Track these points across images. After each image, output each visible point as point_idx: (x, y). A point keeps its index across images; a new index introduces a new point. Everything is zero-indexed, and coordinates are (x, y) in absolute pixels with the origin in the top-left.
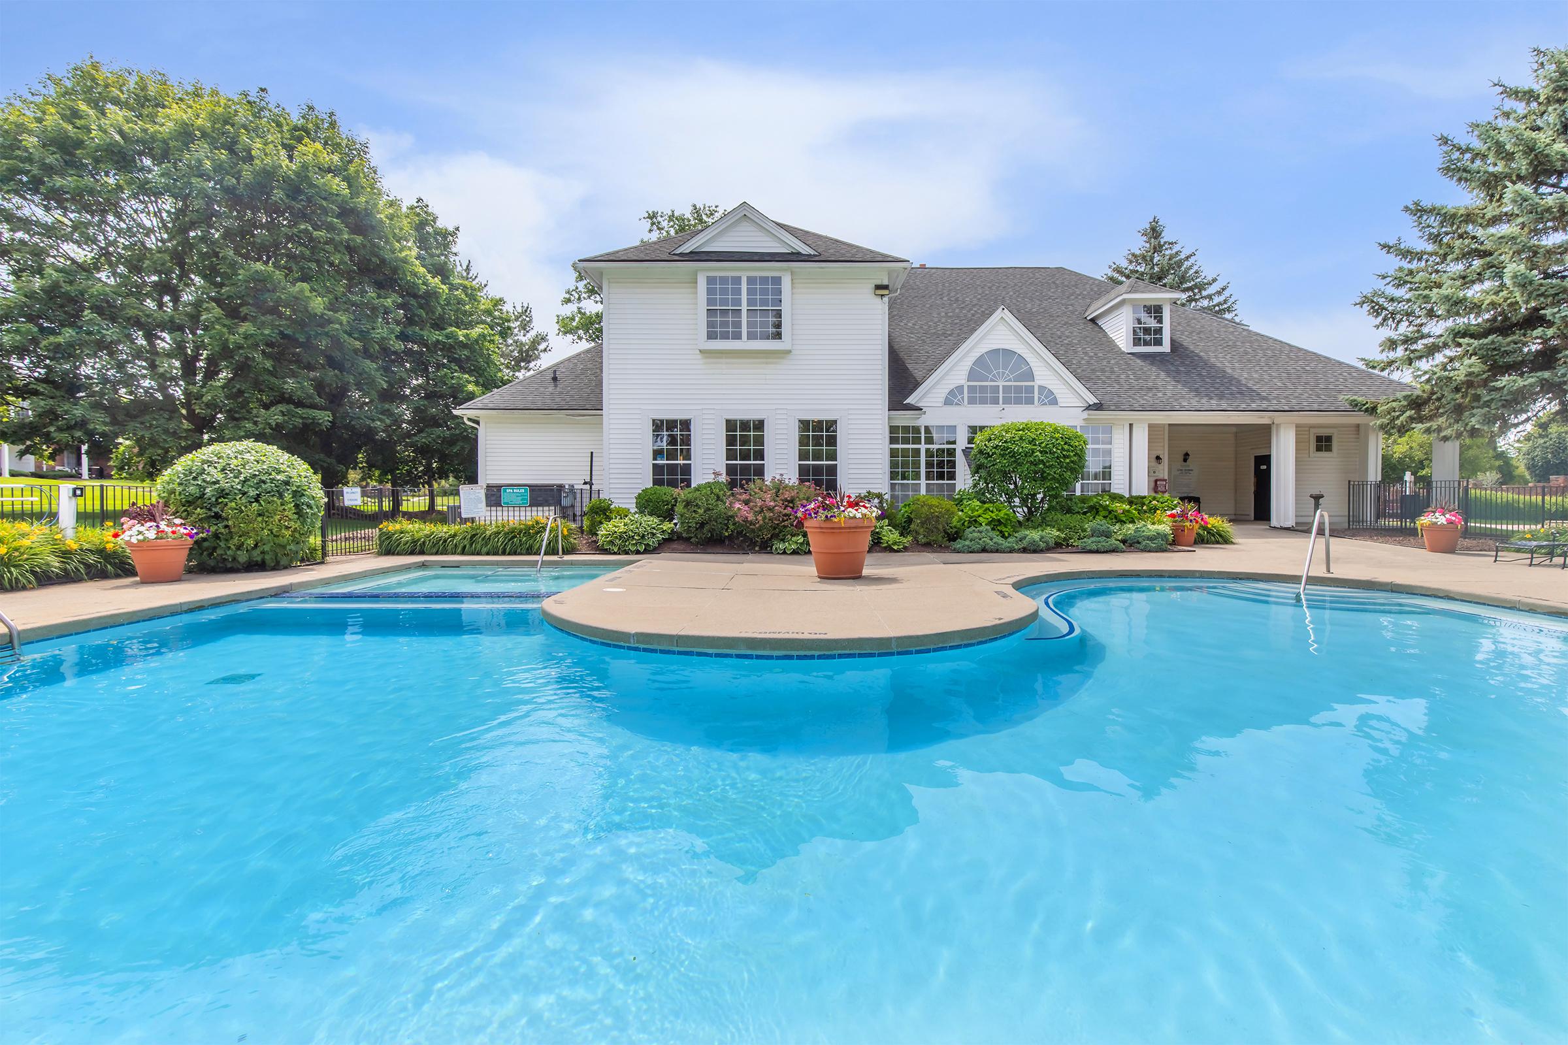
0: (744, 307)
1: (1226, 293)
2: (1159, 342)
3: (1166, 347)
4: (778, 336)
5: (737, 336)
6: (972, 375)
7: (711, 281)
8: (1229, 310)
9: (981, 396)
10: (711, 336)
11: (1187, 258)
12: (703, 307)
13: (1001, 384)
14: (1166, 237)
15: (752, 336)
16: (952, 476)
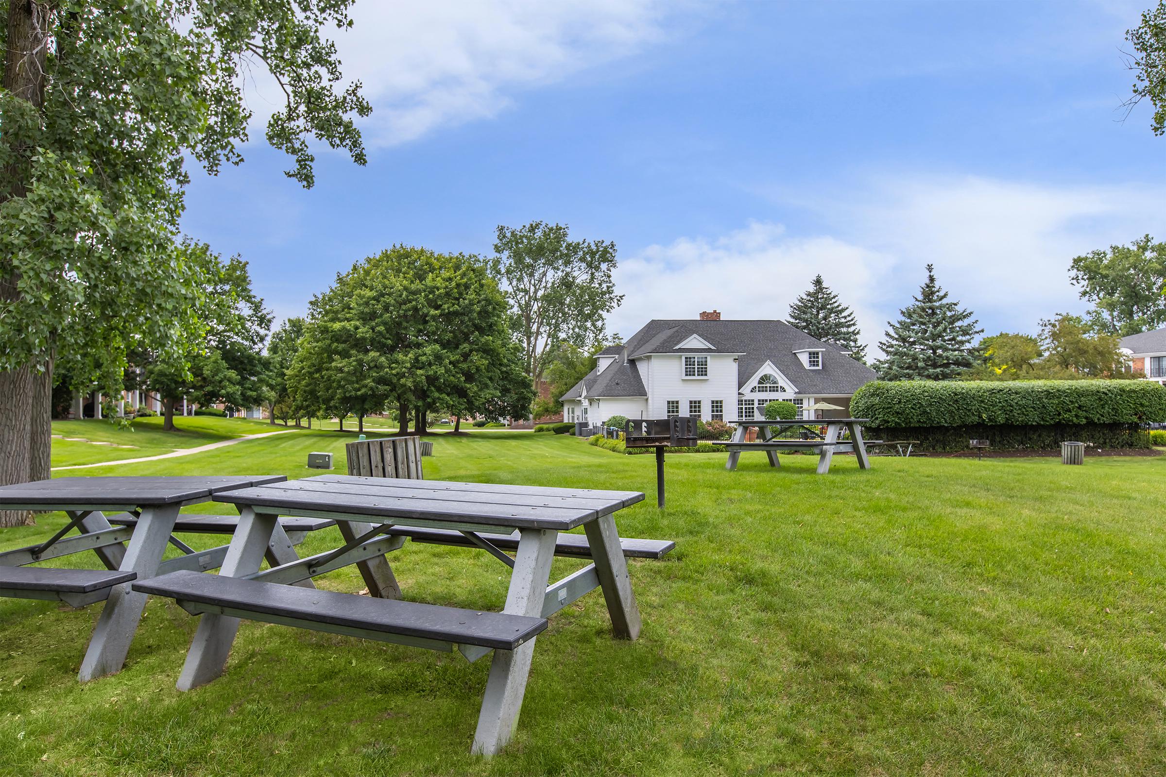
0: (696, 366)
1: (852, 316)
2: (818, 365)
3: (820, 367)
4: (706, 375)
5: (694, 375)
6: (760, 383)
7: (686, 358)
8: (854, 324)
9: (762, 390)
10: (686, 375)
11: (834, 297)
12: (684, 366)
13: (768, 385)
14: (824, 285)
15: (698, 375)
16: (753, 416)
